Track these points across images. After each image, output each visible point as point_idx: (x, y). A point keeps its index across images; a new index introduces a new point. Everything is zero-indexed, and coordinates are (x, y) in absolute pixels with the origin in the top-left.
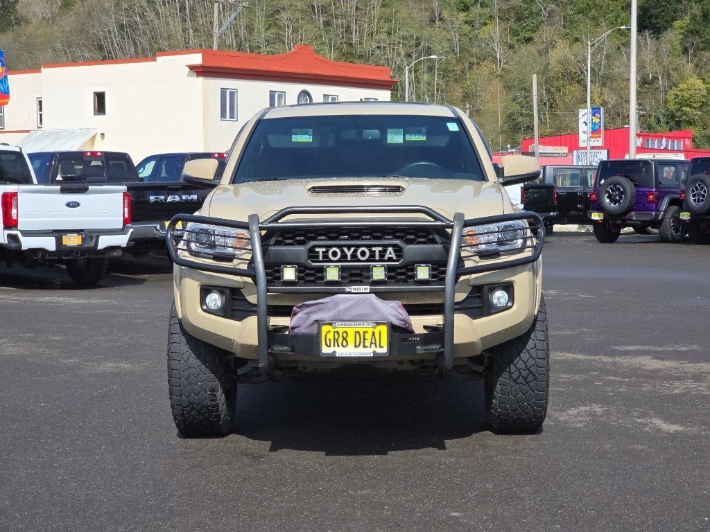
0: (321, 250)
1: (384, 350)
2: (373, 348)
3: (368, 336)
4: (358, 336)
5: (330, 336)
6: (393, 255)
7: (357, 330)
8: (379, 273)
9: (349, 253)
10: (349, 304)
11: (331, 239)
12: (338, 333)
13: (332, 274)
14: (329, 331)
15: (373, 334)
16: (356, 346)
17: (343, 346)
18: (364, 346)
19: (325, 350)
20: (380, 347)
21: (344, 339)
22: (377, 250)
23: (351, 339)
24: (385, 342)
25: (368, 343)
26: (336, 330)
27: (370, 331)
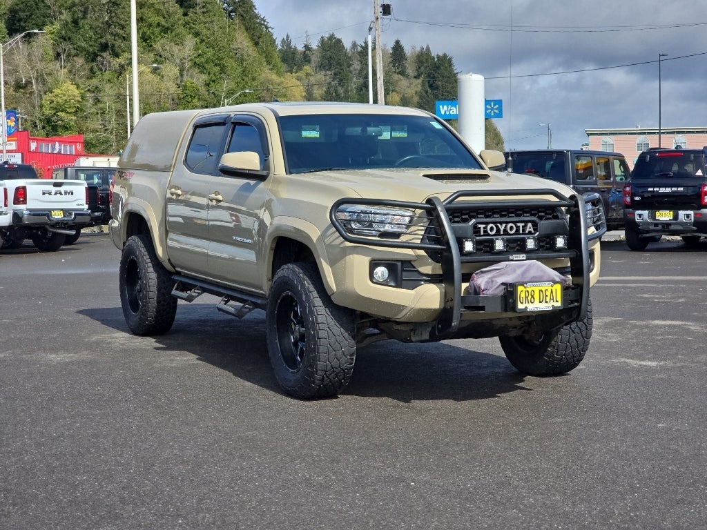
0: (482, 226)
1: (559, 304)
2: (552, 303)
3: (548, 293)
4: (541, 293)
5: (523, 295)
6: (532, 230)
7: (540, 288)
8: (531, 244)
9: (502, 228)
10: (523, 269)
11: (486, 217)
12: (528, 291)
13: (499, 245)
14: (522, 291)
15: (552, 292)
16: (540, 302)
17: (532, 303)
18: (546, 302)
19: (520, 306)
20: (557, 301)
21: (532, 296)
22: (521, 225)
23: (537, 296)
24: (559, 298)
25: (548, 299)
26: (527, 289)
27: (550, 288)
